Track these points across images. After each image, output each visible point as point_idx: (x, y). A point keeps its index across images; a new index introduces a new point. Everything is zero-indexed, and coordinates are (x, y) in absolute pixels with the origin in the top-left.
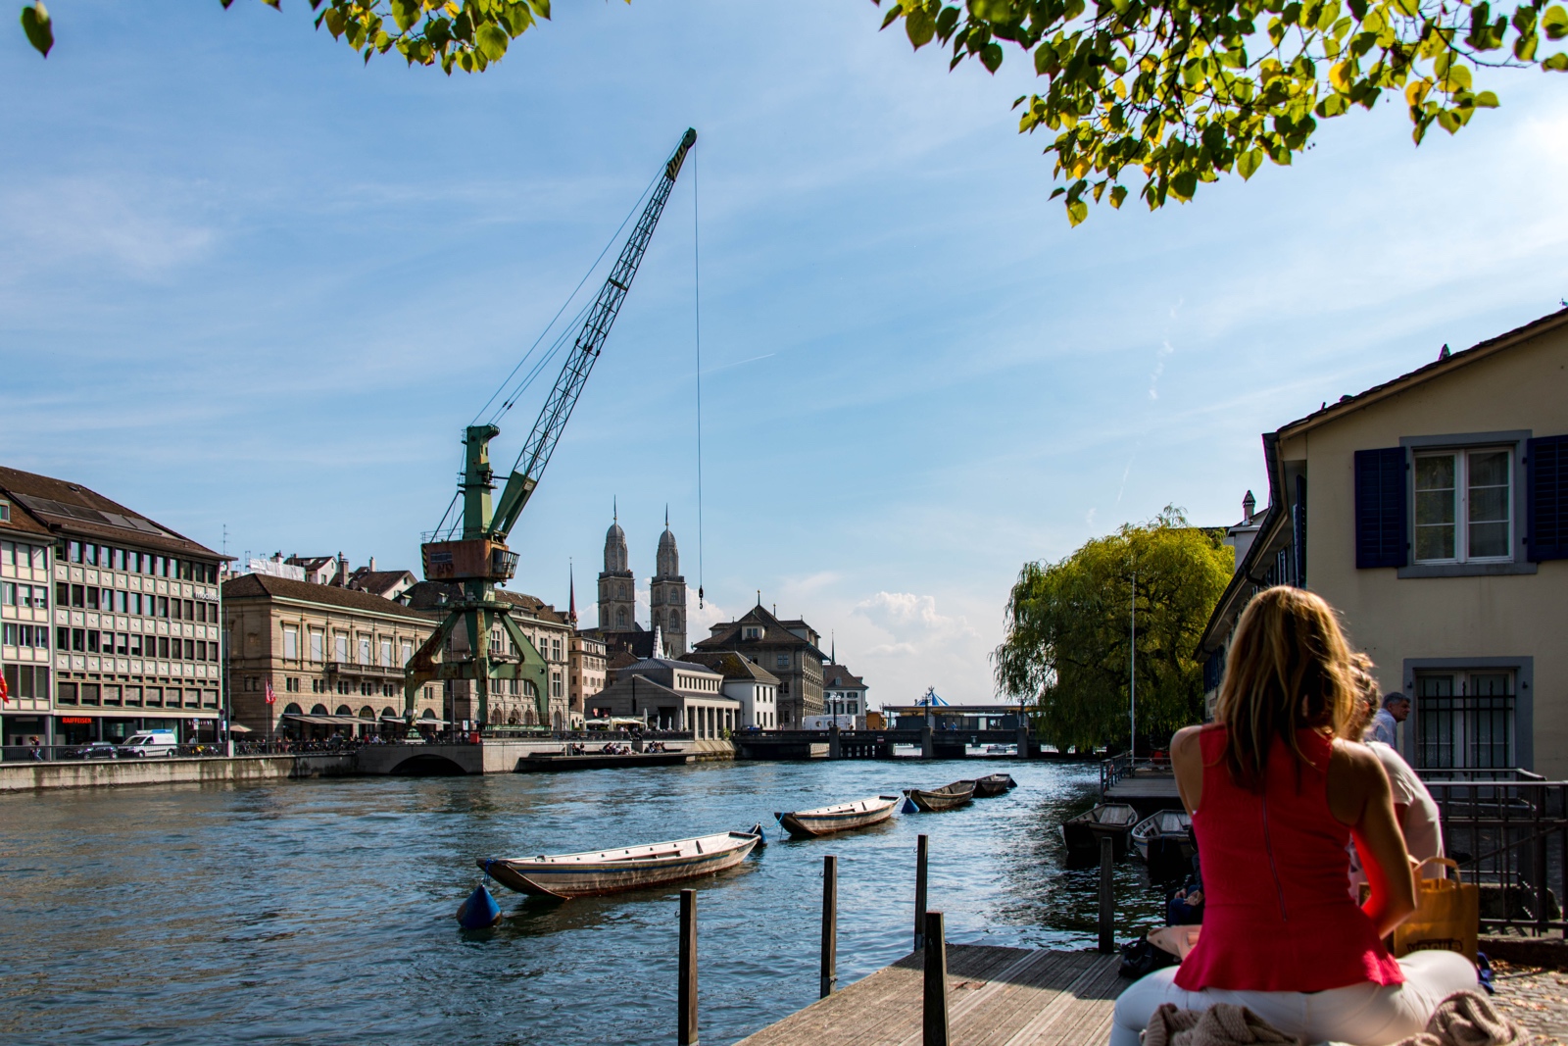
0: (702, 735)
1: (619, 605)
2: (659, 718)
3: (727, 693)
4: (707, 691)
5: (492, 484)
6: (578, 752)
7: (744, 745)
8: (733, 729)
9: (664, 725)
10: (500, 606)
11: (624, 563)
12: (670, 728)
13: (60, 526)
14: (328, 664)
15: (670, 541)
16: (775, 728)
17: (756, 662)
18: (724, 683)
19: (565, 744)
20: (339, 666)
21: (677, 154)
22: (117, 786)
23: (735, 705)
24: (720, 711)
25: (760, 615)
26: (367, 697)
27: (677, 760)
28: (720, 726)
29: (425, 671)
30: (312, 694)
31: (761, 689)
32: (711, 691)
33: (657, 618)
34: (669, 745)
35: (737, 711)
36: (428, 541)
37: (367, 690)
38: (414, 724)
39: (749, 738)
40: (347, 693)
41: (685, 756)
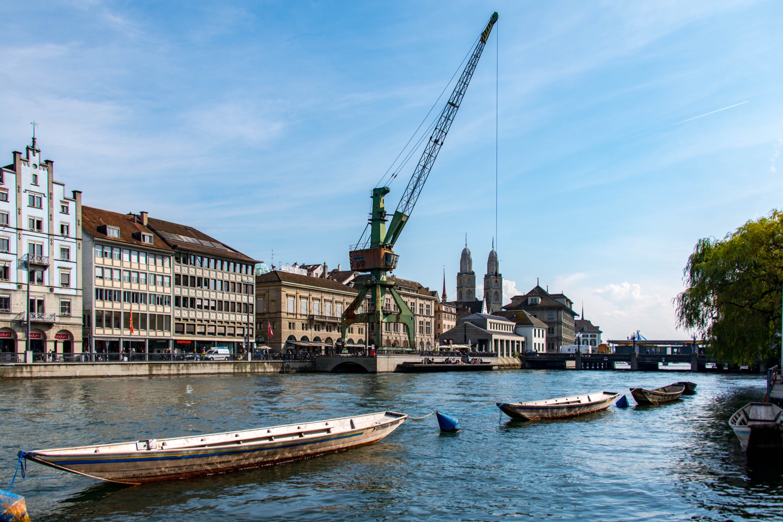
0: (502, 355)
1: (467, 289)
2: (477, 345)
3: (517, 332)
4: (506, 331)
5: (386, 218)
6: (430, 362)
7: (526, 361)
8: (521, 352)
9: (481, 349)
10: (389, 283)
11: (470, 267)
12: (484, 351)
13: (176, 246)
14: (310, 316)
15: (494, 255)
16: (545, 351)
17: (535, 316)
18: (516, 327)
19: (423, 358)
20: (315, 317)
21: (487, 28)
22: (190, 374)
23: (522, 339)
24: (513, 342)
25: (538, 291)
26: (329, 332)
27: (488, 368)
28: (513, 350)
29: (351, 318)
30: (301, 331)
31: (537, 331)
32: (509, 331)
33: (487, 295)
34: (485, 360)
35: (523, 342)
36: (353, 250)
37: (329, 329)
38: (345, 346)
39: (530, 357)
40: (319, 330)
41: (492, 366)
